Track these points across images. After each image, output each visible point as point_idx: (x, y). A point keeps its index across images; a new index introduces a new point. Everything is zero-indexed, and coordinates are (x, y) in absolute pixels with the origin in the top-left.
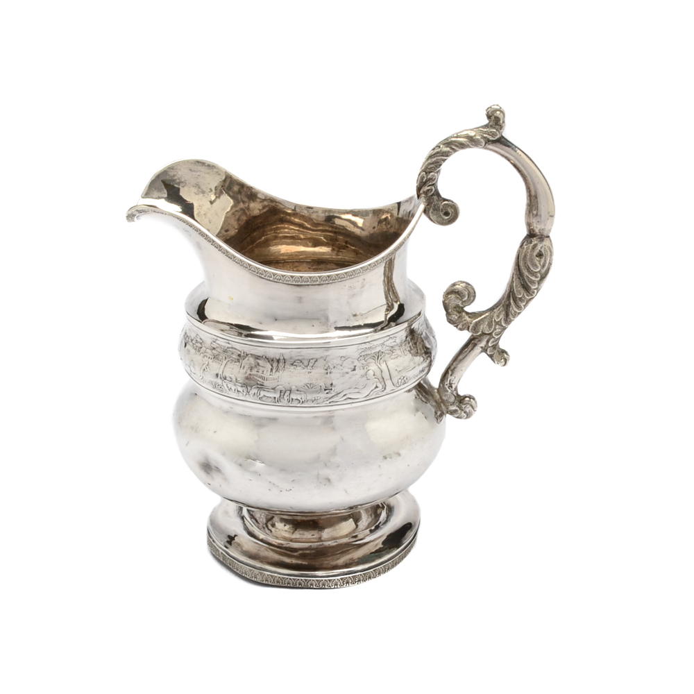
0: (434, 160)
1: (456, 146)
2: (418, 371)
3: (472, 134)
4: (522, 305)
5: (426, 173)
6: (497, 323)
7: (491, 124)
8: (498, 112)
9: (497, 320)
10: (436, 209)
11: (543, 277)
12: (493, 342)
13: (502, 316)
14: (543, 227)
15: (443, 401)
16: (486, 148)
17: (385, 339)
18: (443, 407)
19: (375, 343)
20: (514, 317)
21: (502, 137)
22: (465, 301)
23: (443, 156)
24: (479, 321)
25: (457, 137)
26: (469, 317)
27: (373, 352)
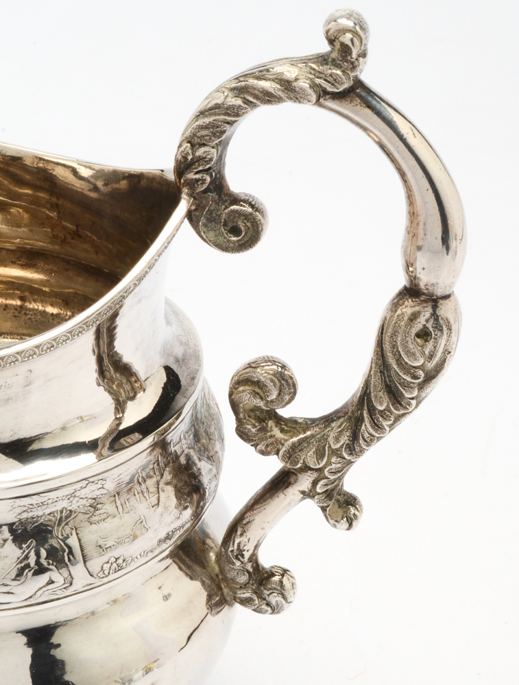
0: (207, 120)
1: (256, 97)
2: (155, 542)
3: (290, 73)
4: (385, 424)
5: (193, 146)
6: (336, 453)
7: (334, 55)
8: (349, 36)
9: (334, 447)
10: (212, 219)
11: (431, 377)
12: (326, 485)
13: (344, 439)
14: (434, 281)
15: (225, 579)
16: (321, 106)
17: (78, 486)
18: (226, 591)
19: (53, 495)
20: (369, 445)
21: (359, 84)
22: (272, 401)
23: (229, 115)
24: (301, 442)
25: (259, 78)
26: (282, 431)
27: (48, 512)
